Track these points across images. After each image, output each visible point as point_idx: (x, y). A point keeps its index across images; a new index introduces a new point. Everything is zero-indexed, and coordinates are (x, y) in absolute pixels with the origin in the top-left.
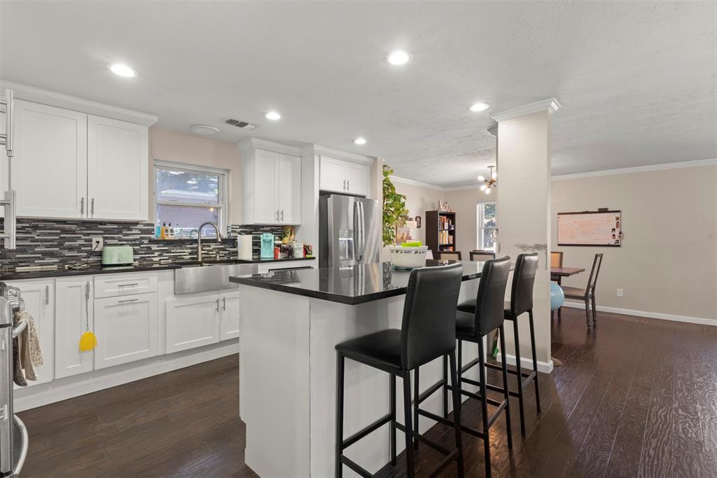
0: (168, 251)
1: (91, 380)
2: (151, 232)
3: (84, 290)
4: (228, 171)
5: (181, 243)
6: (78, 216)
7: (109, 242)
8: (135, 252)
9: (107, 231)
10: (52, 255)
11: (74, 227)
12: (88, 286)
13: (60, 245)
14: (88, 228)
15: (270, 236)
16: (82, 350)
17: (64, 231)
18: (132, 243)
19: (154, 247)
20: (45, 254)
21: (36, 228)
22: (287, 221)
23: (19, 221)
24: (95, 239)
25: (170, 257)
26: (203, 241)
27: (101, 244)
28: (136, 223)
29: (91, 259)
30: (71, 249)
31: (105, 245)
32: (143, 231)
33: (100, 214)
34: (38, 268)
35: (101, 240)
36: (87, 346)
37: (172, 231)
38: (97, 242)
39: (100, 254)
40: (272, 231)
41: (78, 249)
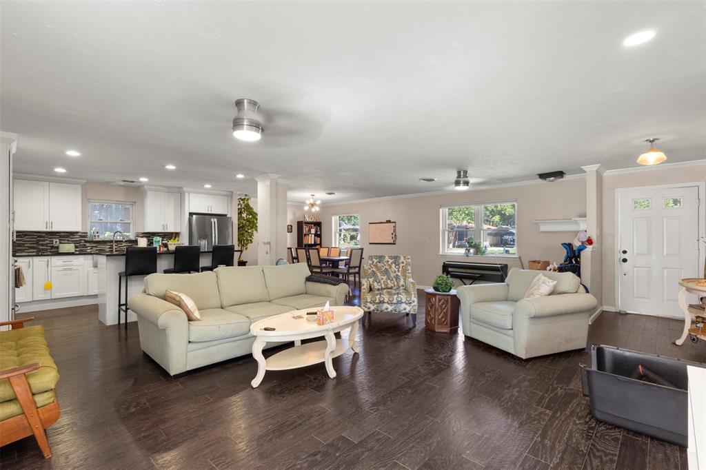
0: (96, 247)
1: (50, 304)
2: (85, 237)
3: (46, 262)
4: (135, 202)
5: (104, 242)
6: (45, 230)
7: (63, 242)
8: (76, 247)
9: (61, 237)
10: (33, 248)
11: (44, 235)
12: (48, 261)
13: (37, 243)
14: (52, 235)
15: (159, 239)
16: (45, 289)
17: (39, 237)
18: (75, 242)
19: (88, 245)
20: (30, 248)
21: (26, 235)
22: (171, 229)
23: (17, 232)
24: (55, 240)
25: (97, 250)
26: (116, 242)
27: (58, 243)
28: (77, 232)
29: (52, 250)
30: (43, 245)
31: (60, 243)
32: (81, 236)
33: (56, 228)
34: (27, 254)
35: (58, 241)
36: (48, 287)
37: (98, 236)
38: (56, 242)
39: (57, 247)
40: (160, 236)
41: (46, 245)
